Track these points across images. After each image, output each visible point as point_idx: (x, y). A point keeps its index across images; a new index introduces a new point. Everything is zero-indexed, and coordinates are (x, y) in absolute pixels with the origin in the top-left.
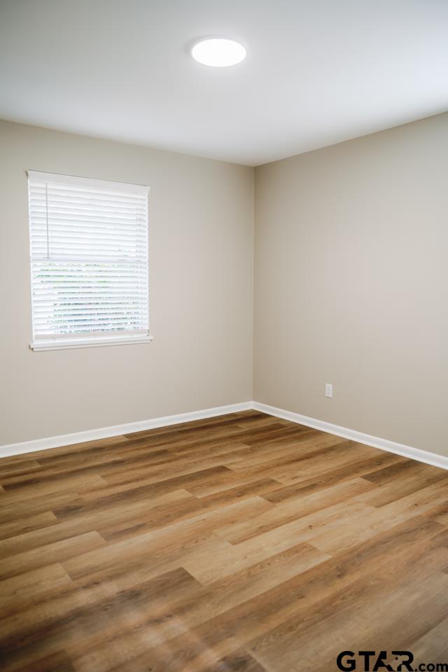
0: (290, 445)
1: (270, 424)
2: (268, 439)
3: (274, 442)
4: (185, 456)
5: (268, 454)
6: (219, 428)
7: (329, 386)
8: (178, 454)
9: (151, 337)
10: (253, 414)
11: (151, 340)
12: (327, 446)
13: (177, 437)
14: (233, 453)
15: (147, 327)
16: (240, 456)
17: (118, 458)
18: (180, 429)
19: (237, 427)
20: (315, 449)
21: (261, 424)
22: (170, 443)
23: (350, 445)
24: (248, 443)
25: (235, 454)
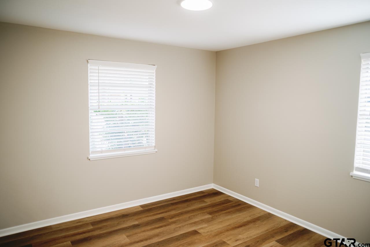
0: (234, 216)
1: (223, 199)
2: (222, 210)
3: (224, 213)
4: (174, 222)
5: (221, 222)
6: (194, 202)
7: (257, 180)
8: (170, 221)
9: (156, 150)
10: (213, 192)
11: (156, 152)
12: (256, 217)
13: (170, 208)
14: (201, 220)
15: (154, 145)
16: (206, 223)
17: (136, 223)
18: (171, 202)
19: (204, 201)
20: (249, 219)
21: (217, 199)
22: (166, 212)
23: (269, 216)
24: (210, 213)
25: (203, 221)
